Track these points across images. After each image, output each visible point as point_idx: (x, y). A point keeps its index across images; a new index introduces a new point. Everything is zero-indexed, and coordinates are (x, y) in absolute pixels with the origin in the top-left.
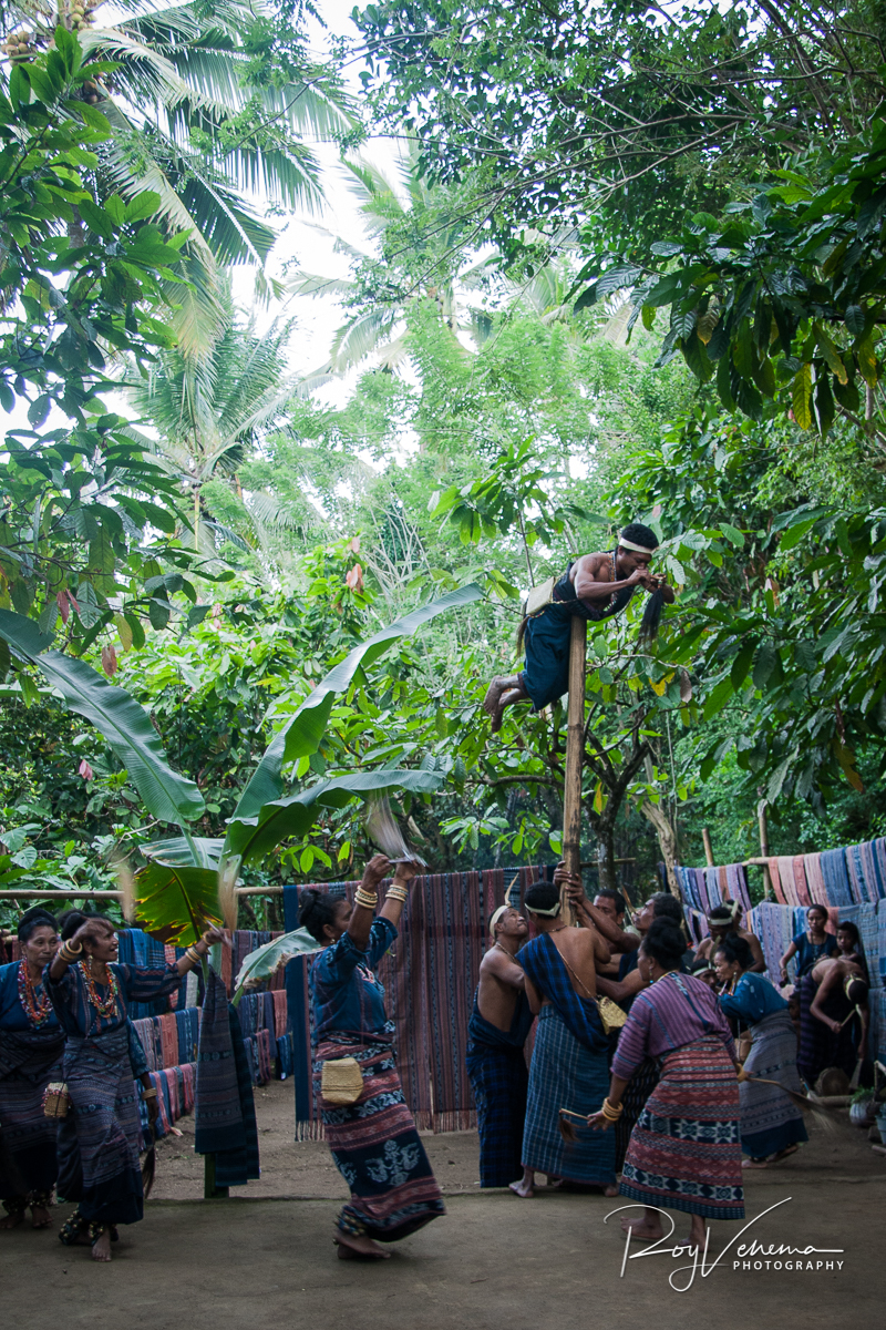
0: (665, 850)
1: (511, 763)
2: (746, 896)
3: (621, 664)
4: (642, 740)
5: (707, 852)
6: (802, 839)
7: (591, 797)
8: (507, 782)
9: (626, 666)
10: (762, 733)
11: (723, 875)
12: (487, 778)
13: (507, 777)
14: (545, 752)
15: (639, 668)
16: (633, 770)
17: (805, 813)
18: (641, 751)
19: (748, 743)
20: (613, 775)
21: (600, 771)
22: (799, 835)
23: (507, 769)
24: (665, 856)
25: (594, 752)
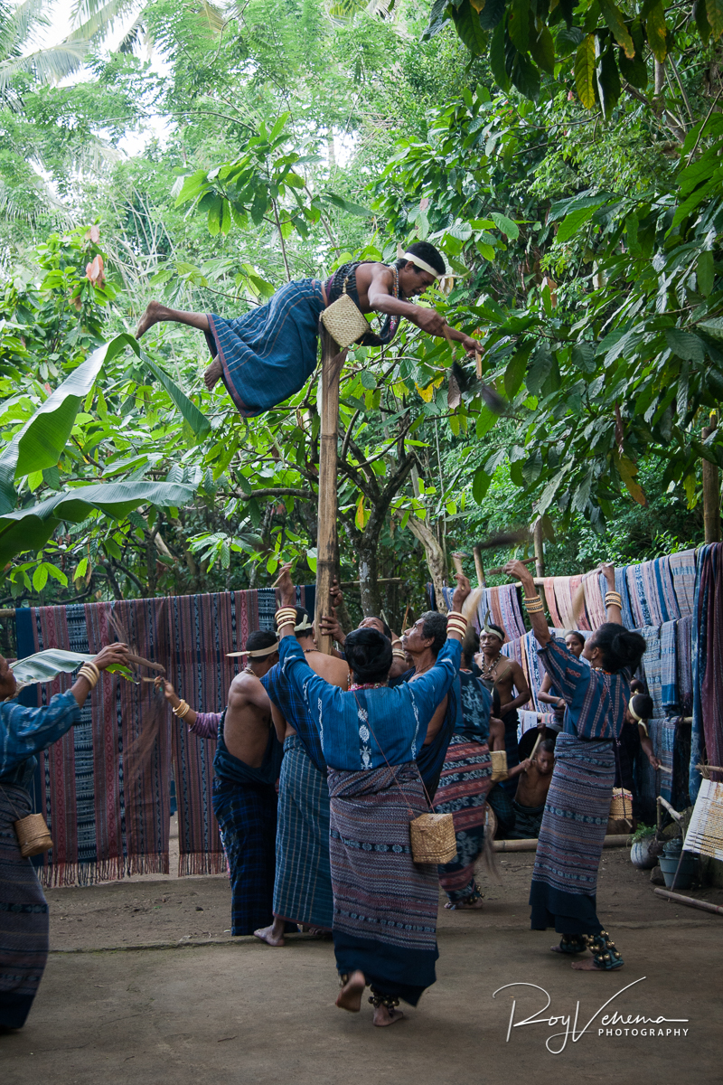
0: (433, 570)
1: (266, 474)
2: (519, 619)
3: (386, 367)
4: (407, 450)
5: (478, 572)
6: (580, 557)
7: (353, 513)
8: (261, 495)
9: (391, 370)
10: (537, 443)
11: (495, 595)
12: (240, 491)
13: (262, 489)
14: (303, 464)
15: (404, 372)
16: (397, 483)
17: (584, 531)
18: (406, 462)
19: (520, 453)
20: (376, 488)
21: (362, 484)
22: (577, 553)
23: (262, 480)
24: (433, 576)
25: (356, 463)
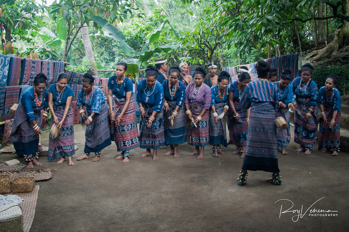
5: (229, 65)
8: (191, 50)
9: (214, 28)
10: (239, 40)
11: (232, 68)
12: (188, 49)
14: (199, 45)
16: (215, 48)
17: (247, 57)
18: (217, 44)
19: (236, 42)
20: (211, 49)
21: (209, 48)
23: (192, 48)
24: (221, 66)
25: (208, 44)
